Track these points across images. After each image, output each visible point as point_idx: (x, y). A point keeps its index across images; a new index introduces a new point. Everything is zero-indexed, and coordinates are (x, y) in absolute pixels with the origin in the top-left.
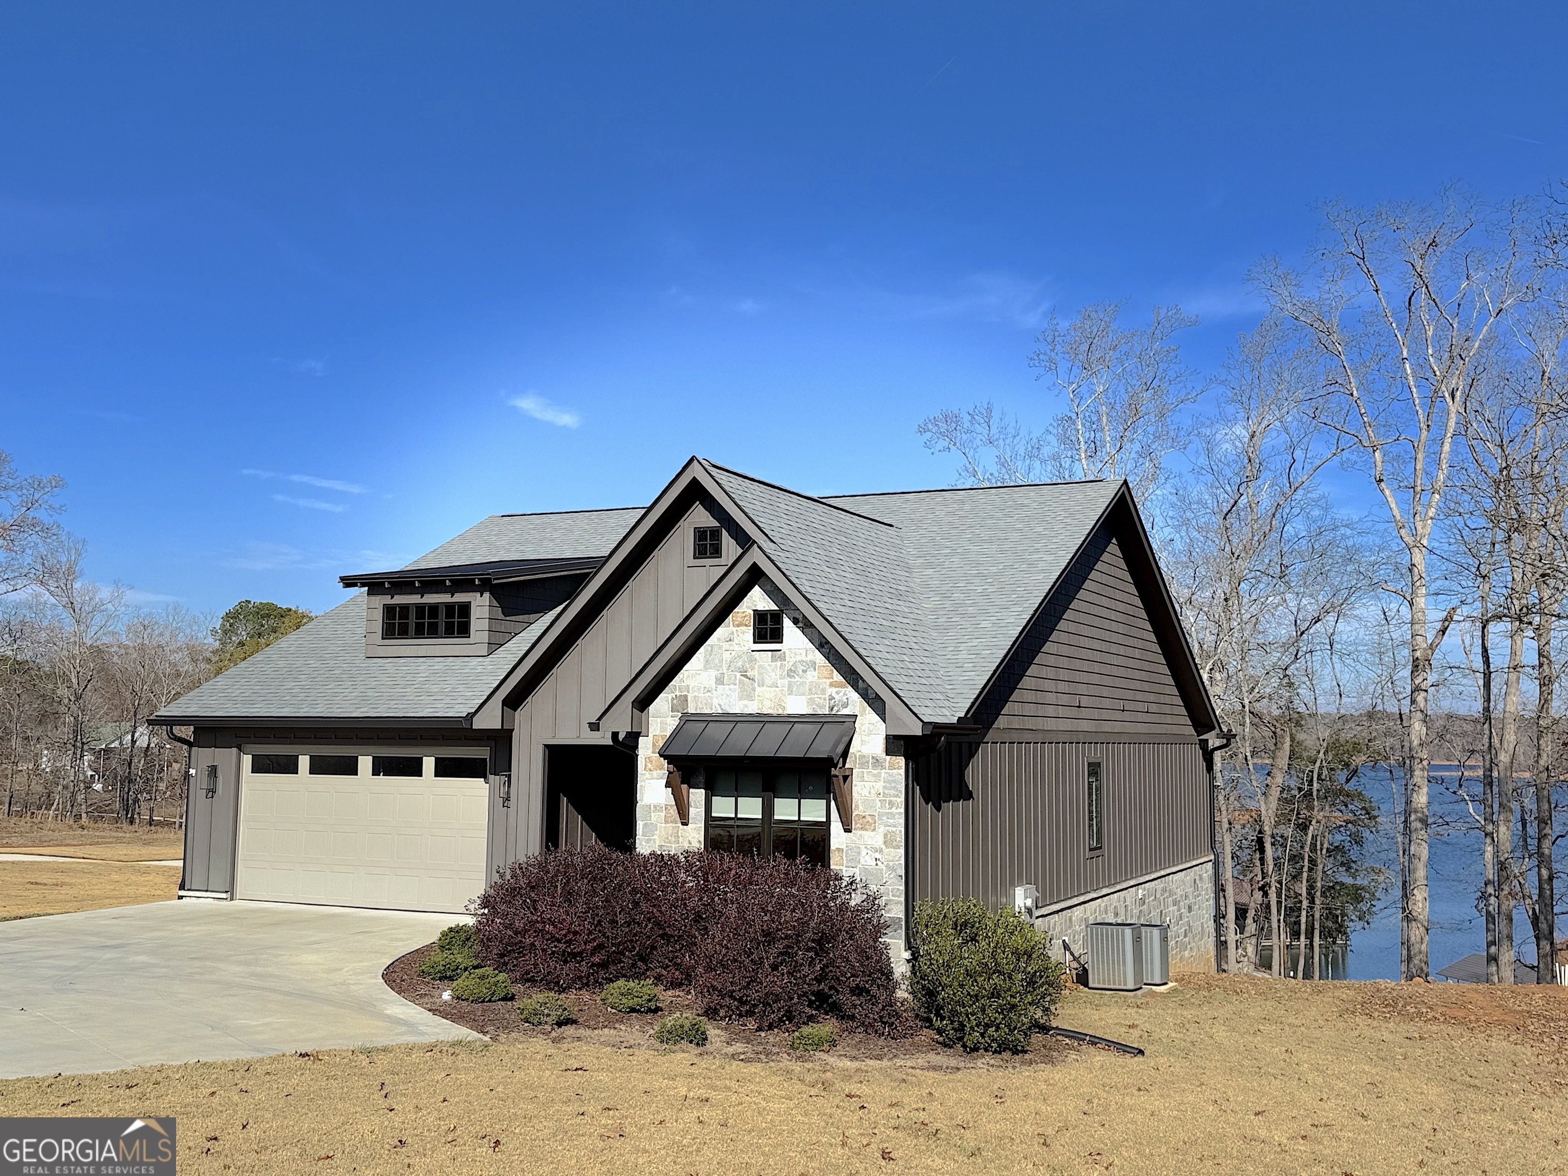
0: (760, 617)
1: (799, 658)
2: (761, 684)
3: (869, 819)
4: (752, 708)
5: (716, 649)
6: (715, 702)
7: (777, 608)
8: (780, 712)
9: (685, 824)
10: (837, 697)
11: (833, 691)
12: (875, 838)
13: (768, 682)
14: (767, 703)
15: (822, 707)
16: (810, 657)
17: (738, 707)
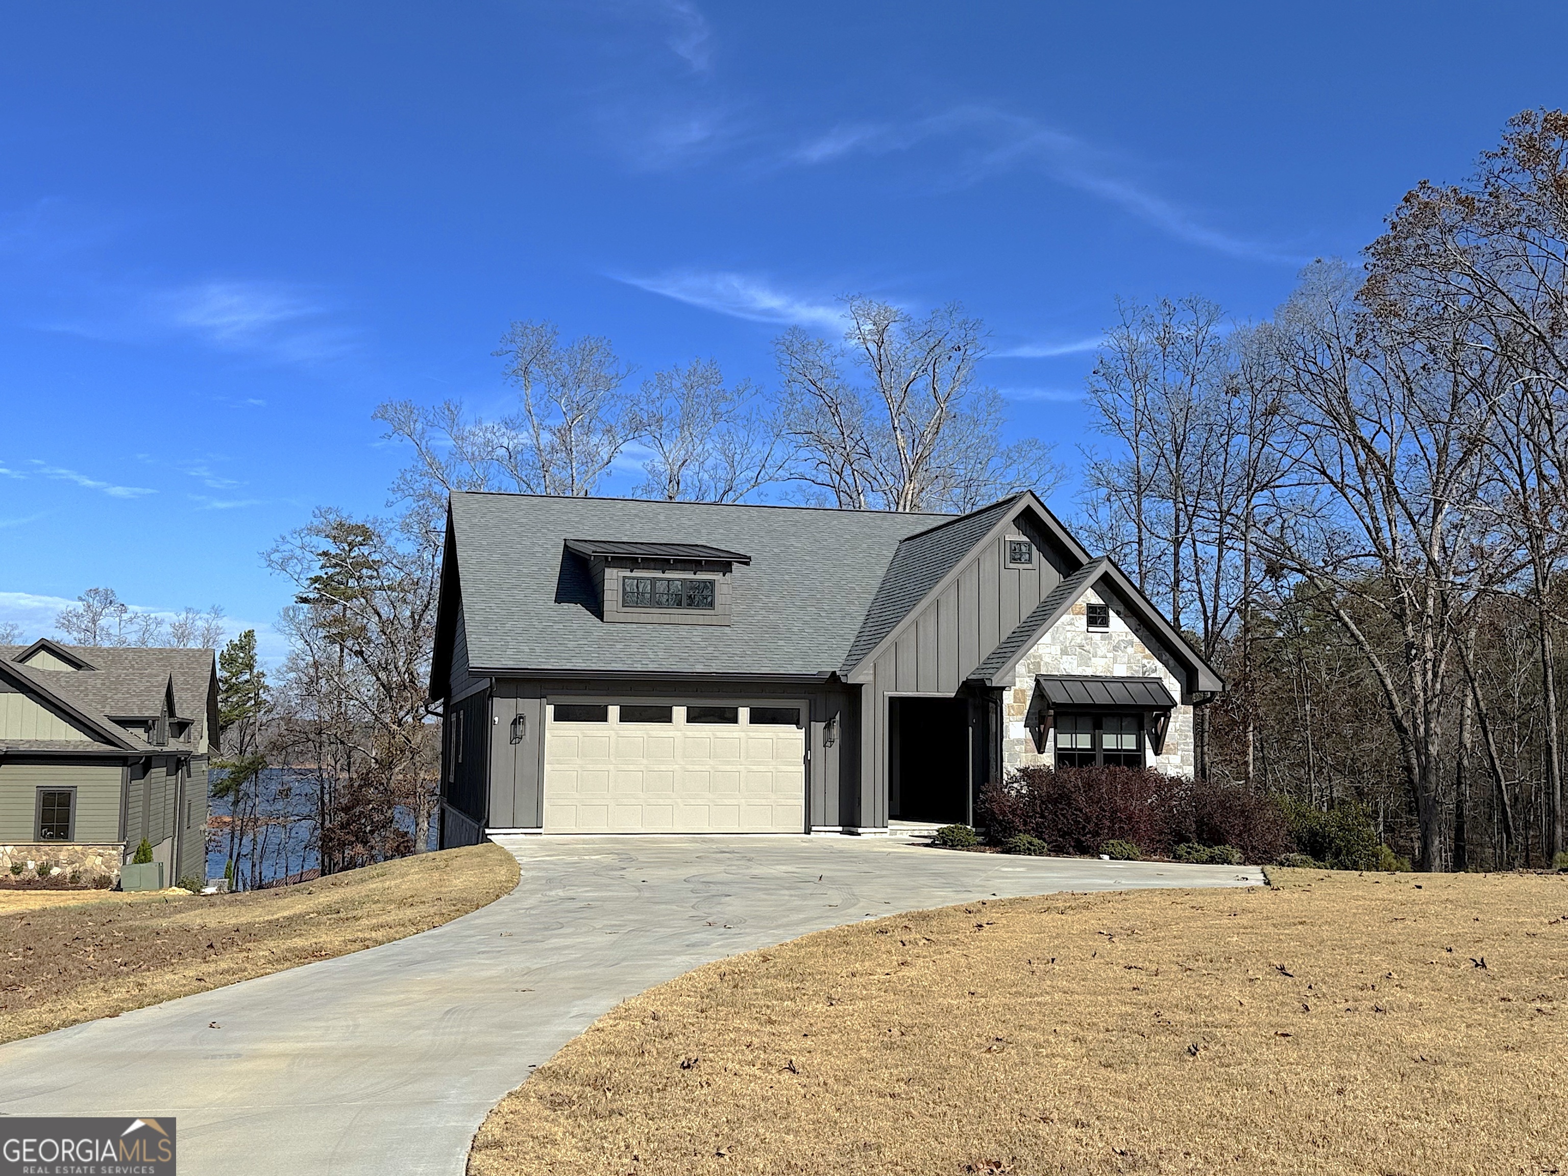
0: (1091, 608)
1: (1121, 638)
2: (1095, 656)
3: (1172, 746)
4: (1089, 672)
5: (1061, 629)
6: (1062, 667)
7: (1102, 603)
8: (1109, 675)
9: (1040, 752)
10: (1148, 666)
11: (1145, 661)
12: (1175, 759)
13: (1100, 653)
14: (1100, 669)
15: (1137, 672)
16: (1129, 637)
17: (1077, 670)
